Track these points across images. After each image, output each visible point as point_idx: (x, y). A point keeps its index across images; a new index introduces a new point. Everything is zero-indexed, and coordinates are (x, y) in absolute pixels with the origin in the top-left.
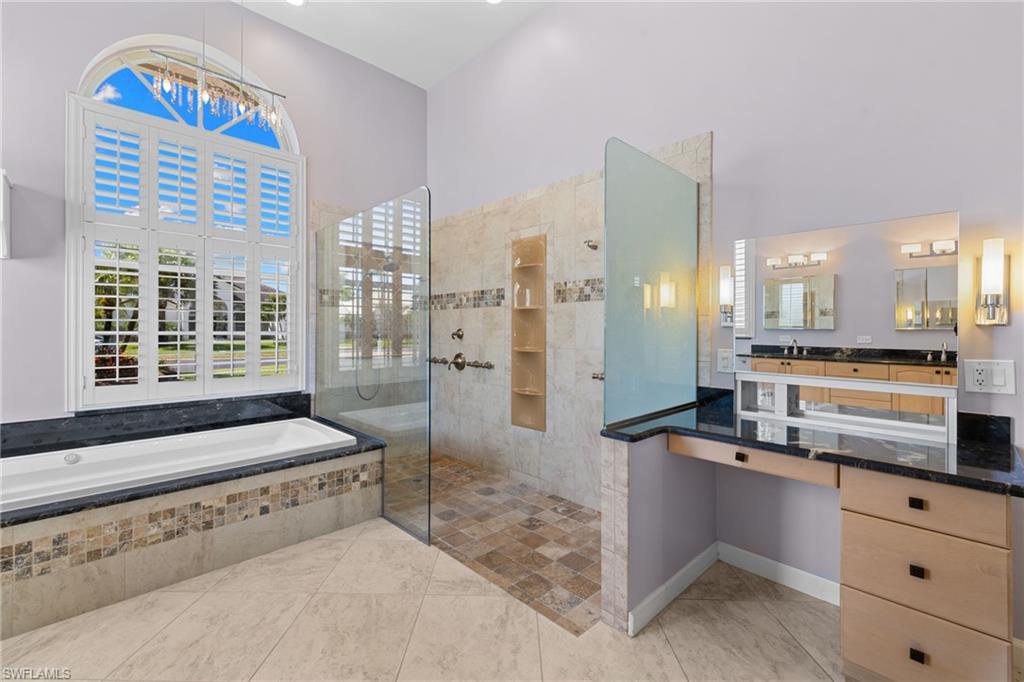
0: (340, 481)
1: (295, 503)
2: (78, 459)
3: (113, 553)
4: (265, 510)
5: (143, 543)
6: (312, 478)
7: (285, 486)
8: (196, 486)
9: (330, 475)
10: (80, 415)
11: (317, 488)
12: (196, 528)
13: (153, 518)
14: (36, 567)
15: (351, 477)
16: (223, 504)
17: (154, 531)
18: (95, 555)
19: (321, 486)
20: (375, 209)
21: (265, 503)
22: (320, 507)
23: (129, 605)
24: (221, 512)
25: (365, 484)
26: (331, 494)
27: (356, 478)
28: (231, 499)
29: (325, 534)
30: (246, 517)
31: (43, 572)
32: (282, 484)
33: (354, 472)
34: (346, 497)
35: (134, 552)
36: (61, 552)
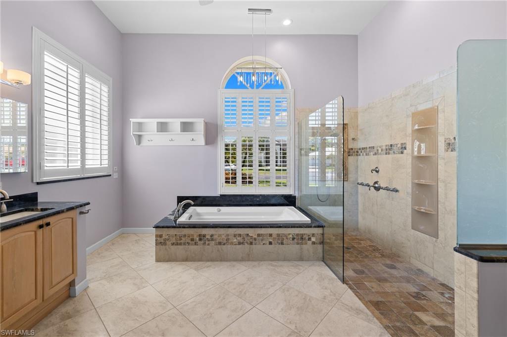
0: (302, 238)
1: (282, 244)
2: (220, 211)
3: (224, 244)
4: (270, 243)
5: (232, 243)
6: (289, 234)
7: (278, 235)
8: (247, 227)
9: (297, 235)
10: (221, 195)
11: (291, 239)
12: (247, 243)
13: (235, 236)
14: (207, 242)
15: (307, 238)
16: (256, 237)
17: (235, 240)
18: (220, 243)
19: (293, 239)
20: (327, 106)
21: (271, 240)
22: (293, 248)
23: (228, 264)
24: (255, 239)
25: (314, 243)
26: (298, 244)
27: (309, 239)
28: (259, 235)
29: (295, 261)
30: (264, 244)
31: (208, 245)
32: (277, 234)
33: (309, 236)
34: (304, 246)
35: (229, 246)
36: (212, 240)
